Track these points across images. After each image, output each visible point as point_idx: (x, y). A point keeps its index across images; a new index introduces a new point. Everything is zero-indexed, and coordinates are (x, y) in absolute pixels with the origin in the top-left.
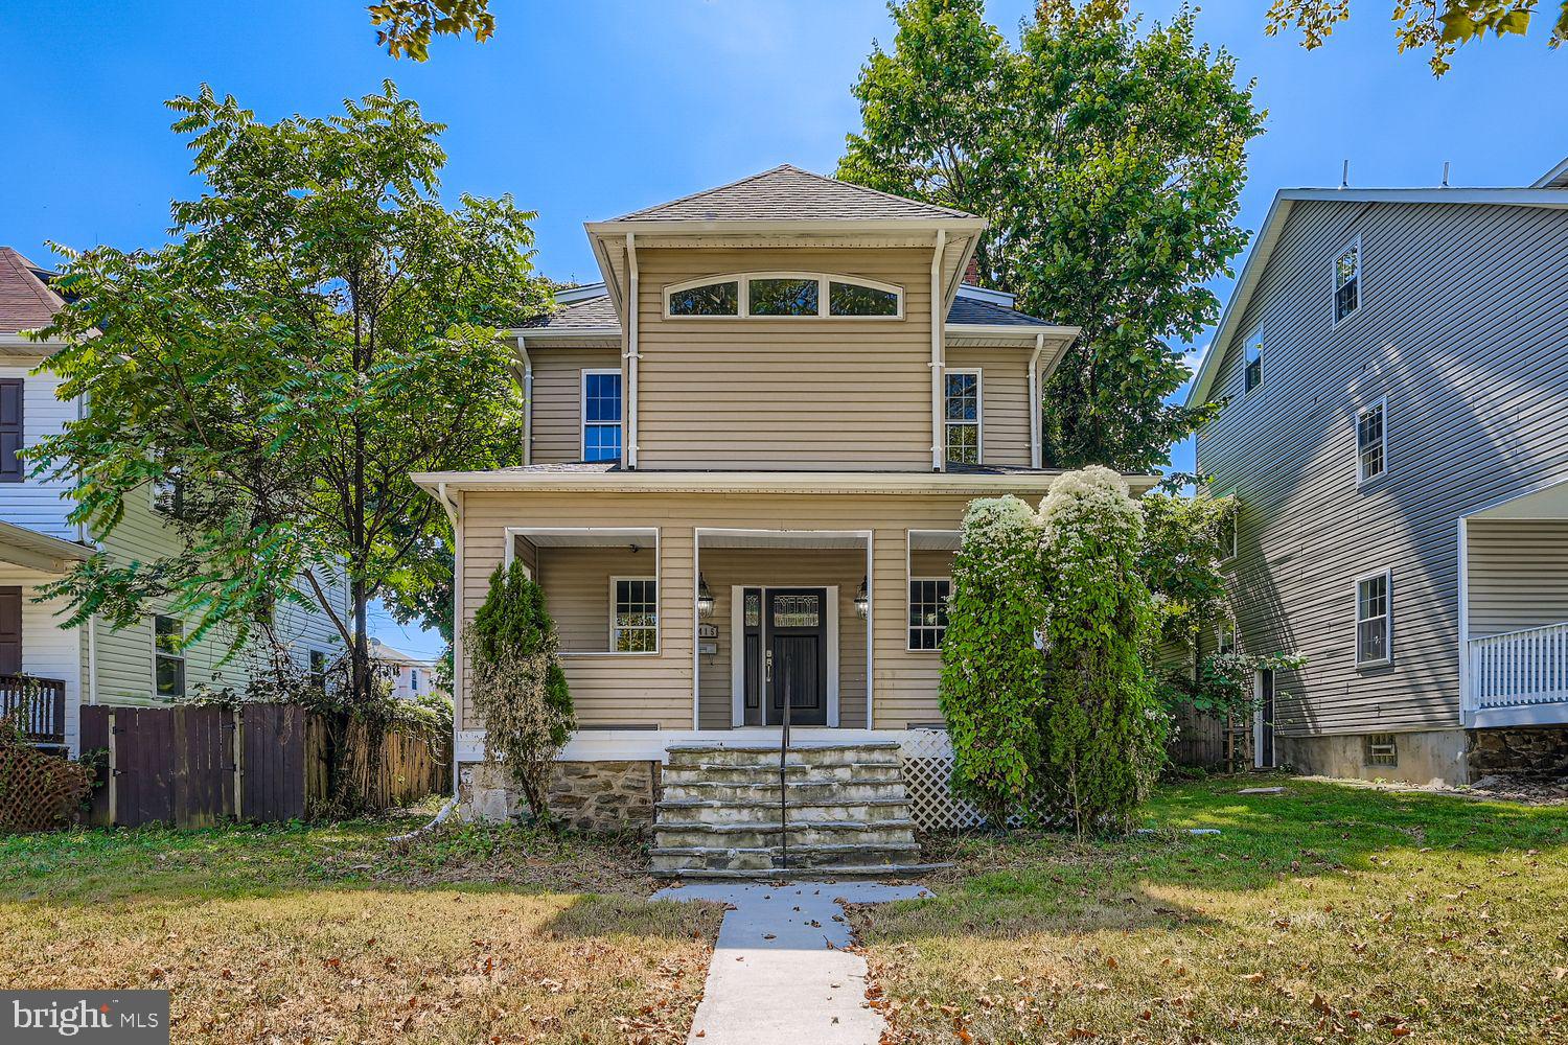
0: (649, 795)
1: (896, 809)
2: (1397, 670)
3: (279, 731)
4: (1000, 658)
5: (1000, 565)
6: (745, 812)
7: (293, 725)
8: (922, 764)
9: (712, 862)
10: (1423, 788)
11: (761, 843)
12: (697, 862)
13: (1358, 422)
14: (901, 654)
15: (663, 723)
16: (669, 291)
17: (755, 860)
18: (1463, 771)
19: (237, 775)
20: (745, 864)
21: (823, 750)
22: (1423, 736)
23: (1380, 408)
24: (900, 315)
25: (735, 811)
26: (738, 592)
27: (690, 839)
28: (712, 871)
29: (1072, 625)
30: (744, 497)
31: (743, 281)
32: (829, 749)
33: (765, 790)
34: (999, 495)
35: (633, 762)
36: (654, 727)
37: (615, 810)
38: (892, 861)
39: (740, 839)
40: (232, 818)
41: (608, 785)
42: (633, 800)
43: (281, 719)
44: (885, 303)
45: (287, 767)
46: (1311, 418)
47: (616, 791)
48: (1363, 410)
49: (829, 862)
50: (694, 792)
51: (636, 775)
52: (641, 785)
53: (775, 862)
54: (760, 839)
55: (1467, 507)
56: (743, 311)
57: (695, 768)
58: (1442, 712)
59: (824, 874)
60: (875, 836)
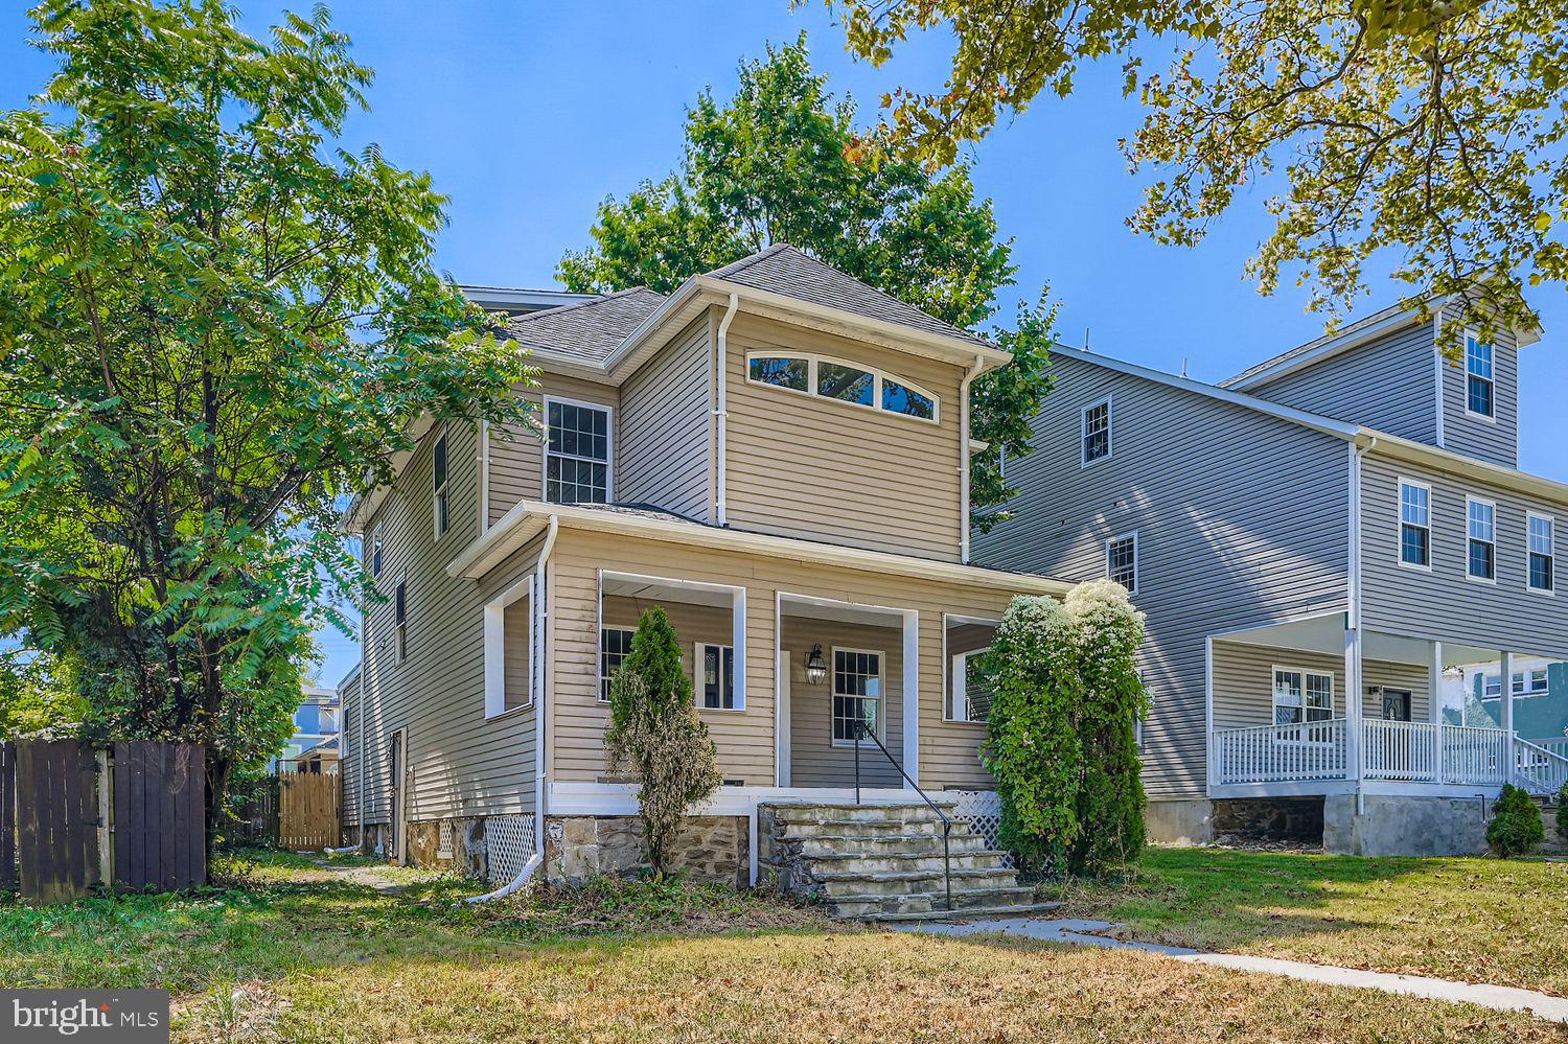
0: (735, 851)
1: (992, 858)
2: (1147, 751)
3: (170, 774)
4: (1052, 732)
5: (1054, 655)
6: (884, 862)
7: (189, 770)
8: (984, 821)
9: (886, 908)
10: (1170, 845)
11: (908, 890)
12: (874, 907)
13: (1108, 548)
14: (937, 723)
15: (747, 779)
16: (751, 355)
17: (918, 905)
18: (1209, 831)
19: (104, 835)
20: (911, 908)
21: (901, 808)
22: (1172, 805)
23: (1132, 540)
24: (936, 420)
25: (875, 862)
26: (700, 648)
27: (854, 888)
28: (887, 915)
29: (1100, 709)
30: (817, 567)
31: (814, 361)
32: (906, 807)
33: (884, 843)
34: (1039, 594)
35: (722, 817)
36: (741, 783)
37: (702, 866)
38: (1016, 902)
39: (893, 887)
40: (95, 887)
41: (698, 840)
42: (720, 856)
43: (171, 760)
44: (920, 408)
45: (179, 822)
46: (1057, 537)
47: (705, 847)
48: (1113, 540)
49: (971, 905)
50: (827, 845)
51: (724, 831)
52: (728, 840)
53: (934, 906)
54: (907, 884)
55: (1214, 630)
56: (813, 390)
57: (814, 823)
58: (1190, 786)
59: (984, 914)
60: (990, 882)
